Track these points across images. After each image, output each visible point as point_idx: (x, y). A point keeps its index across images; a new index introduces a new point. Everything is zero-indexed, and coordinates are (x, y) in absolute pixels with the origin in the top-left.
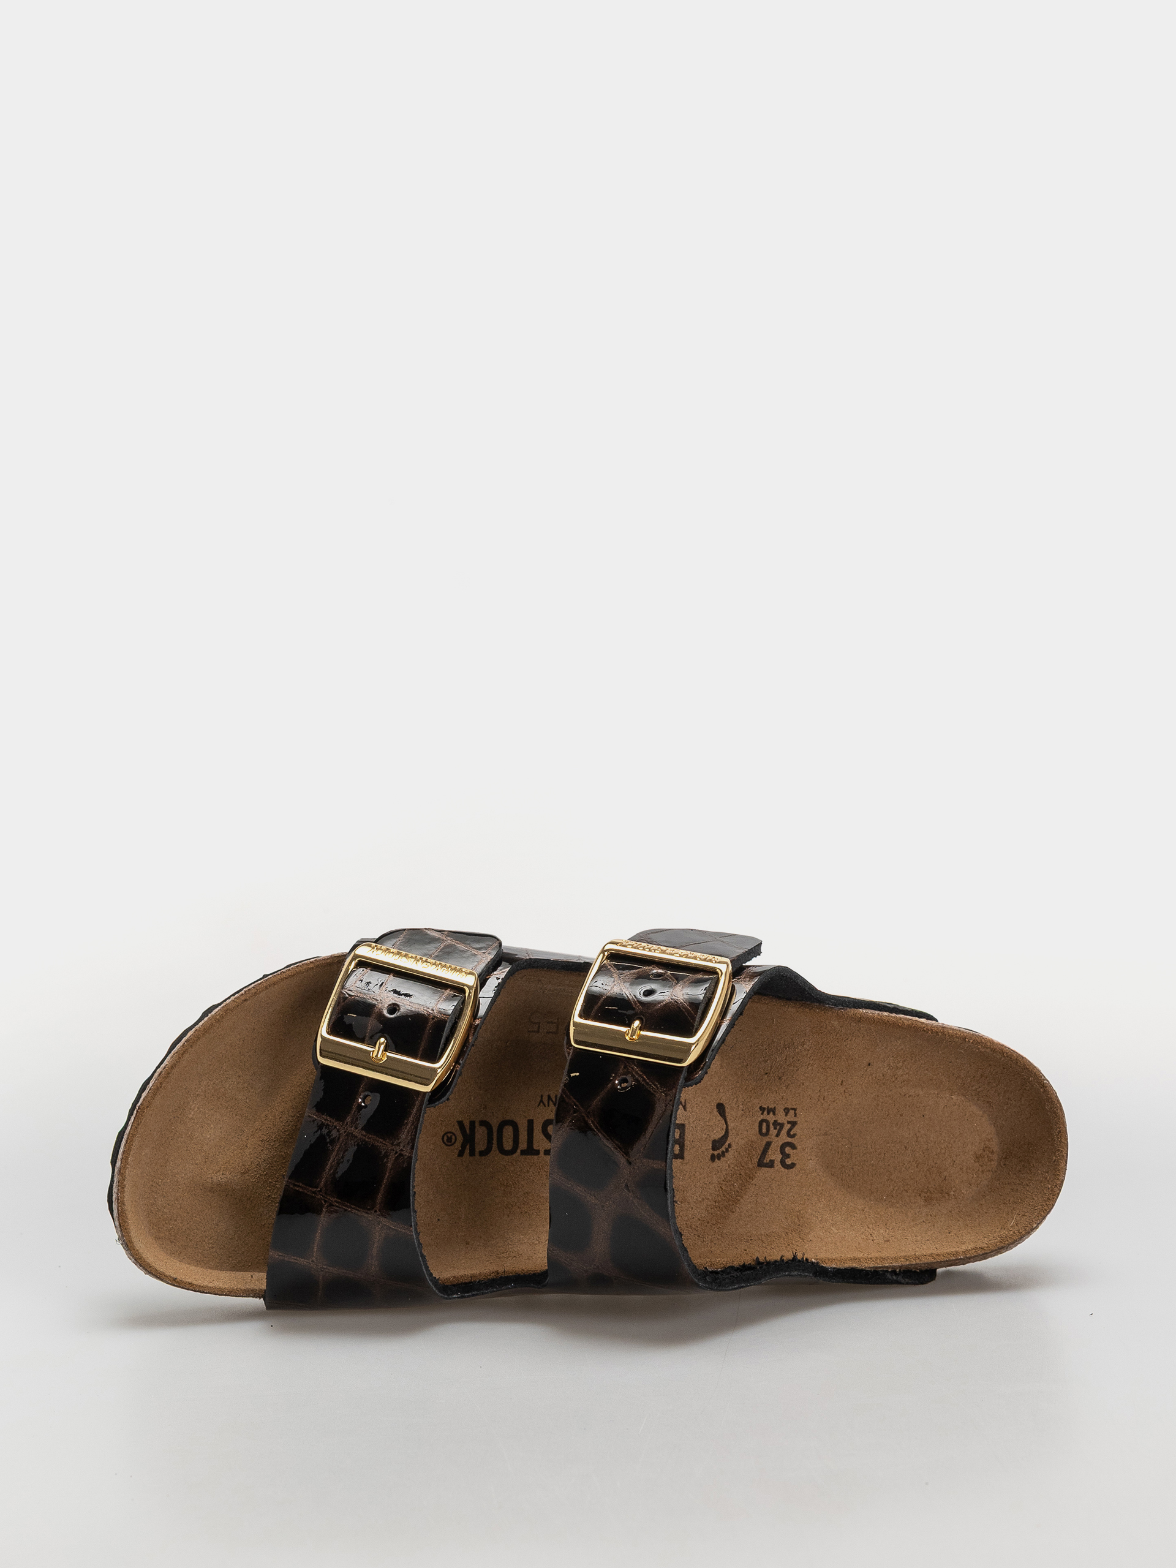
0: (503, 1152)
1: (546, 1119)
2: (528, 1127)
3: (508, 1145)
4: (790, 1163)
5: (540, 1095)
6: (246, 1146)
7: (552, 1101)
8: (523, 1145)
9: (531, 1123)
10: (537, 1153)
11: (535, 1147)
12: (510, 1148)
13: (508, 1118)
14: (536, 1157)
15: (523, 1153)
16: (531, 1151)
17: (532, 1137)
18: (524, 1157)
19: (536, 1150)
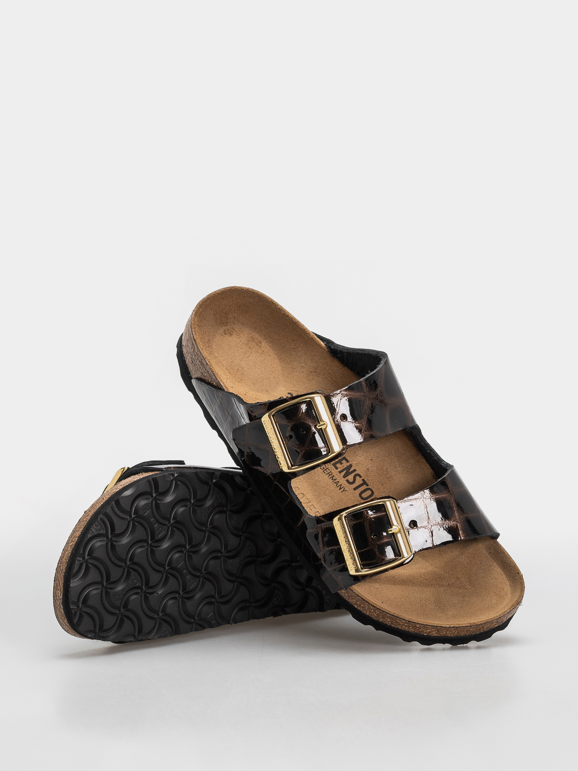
0: (373, 493)
1: (349, 485)
2: (357, 489)
3: (369, 493)
4: (289, 395)
5: (342, 493)
6: (448, 584)
7: (341, 487)
8: (365, 487)
9: (355, 489)
10: (363, 480)
11: (362, 482)
12: (370, 491)
13: (360, 499)
14: (365, 480)
15: (367, 485)
16: (364, 483)
17: (359, 485)
18: (368, 484)
19: (363, 481)
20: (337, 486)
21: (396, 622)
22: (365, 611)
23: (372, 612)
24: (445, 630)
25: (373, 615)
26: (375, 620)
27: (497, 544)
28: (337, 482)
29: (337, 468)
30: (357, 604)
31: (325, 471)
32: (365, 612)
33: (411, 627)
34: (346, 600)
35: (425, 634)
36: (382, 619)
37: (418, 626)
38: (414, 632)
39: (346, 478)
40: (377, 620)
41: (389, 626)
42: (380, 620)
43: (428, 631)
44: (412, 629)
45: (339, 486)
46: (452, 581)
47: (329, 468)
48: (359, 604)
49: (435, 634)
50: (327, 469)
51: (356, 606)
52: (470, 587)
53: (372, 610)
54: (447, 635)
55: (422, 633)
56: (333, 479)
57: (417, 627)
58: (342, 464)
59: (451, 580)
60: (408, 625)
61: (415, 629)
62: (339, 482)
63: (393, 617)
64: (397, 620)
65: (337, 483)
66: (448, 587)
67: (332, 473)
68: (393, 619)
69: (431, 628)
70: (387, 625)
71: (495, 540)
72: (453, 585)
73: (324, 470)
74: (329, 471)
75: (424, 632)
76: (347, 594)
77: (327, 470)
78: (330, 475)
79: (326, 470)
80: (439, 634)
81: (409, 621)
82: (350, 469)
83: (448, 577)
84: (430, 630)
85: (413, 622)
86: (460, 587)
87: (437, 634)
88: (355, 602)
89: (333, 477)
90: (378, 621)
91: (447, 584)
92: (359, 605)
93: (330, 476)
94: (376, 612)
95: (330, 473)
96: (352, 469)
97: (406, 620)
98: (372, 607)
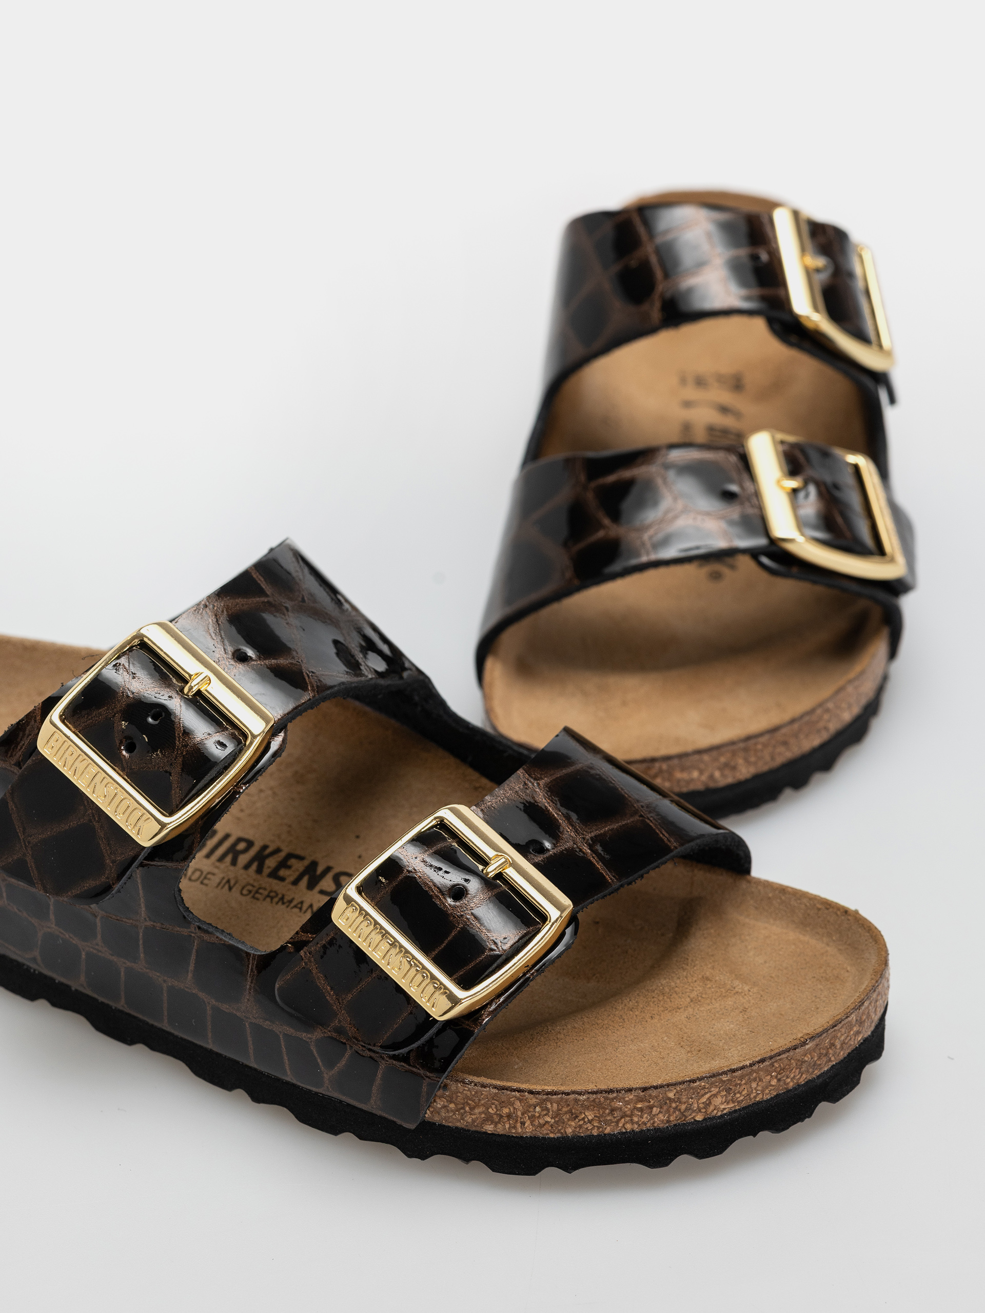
20: (303, 911)
21: (613, 1110)
22: (519, 1125)
23: (539, 1117)
24: (744, 1082)
25: (544, 1125)
26: (554, 1138)
27: (759, 882)
28: (298, 904)
29: (282, 879)
30: (489, 1119)
31: (257, 895)
32: (520, 1130)
33: (655, 1109)
34: (457, 1128)
35: (699, 1118)
36: (573, 1124)
37: (671, 1095)
38: (668, 1121)
39: (317, 888)
40: (559, 1135)
41: (599, 1135)
42: (569, 1131)
43: (704, 1099)
44: (660, 1112)
45: (307, 910)
46: (695, 989)
47: (263, 886)
48: (495, 1114)
49: (722, 1103)
50: (260, 888)
51: (489, 1128)
52: (746, 988)
53: (538, 1109)
54: (755, 1097)
55: (689, 1119)
56: (285, 900)
57: (669, 1099)
58: (289, 867)
59: (692, 987)
60: (647, 1104)
61: (668, 1111)
62: (302, 903)
63: (599, 1096)
64: (613, 1099)
65: (299, 906)
66: (693, 1006)
67: (275, 892)
68: (600, 1106)
69: (707, 1086)
70: (591, 1136)
71: (748, 877)
72: (704, 996)
73: (252, 894)
74: (266, 893)
75: (694, 1111)
76: (452, 1106)
77: (261, 891)
78: (272, 898)
79: (257, 892)
80: (733, 1102)
81: (644, 1089)
82: (315, 870)
83: (682, 985)
84: (706, 1093)
85: (656, 1087)
86: (724, 995)
87: (728, 1103)
88: (483, 1112)
89: (282, 899)
90: (563, 1138)
91: (688, 1000)
92: (495, 1116)
93: (276, 900)
94: (549, 1106)
95: (272, 894)
96: (320, 870)
97: (636, 1089)
98: (533, 1100)
